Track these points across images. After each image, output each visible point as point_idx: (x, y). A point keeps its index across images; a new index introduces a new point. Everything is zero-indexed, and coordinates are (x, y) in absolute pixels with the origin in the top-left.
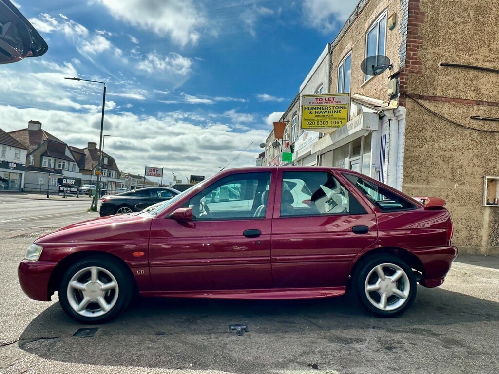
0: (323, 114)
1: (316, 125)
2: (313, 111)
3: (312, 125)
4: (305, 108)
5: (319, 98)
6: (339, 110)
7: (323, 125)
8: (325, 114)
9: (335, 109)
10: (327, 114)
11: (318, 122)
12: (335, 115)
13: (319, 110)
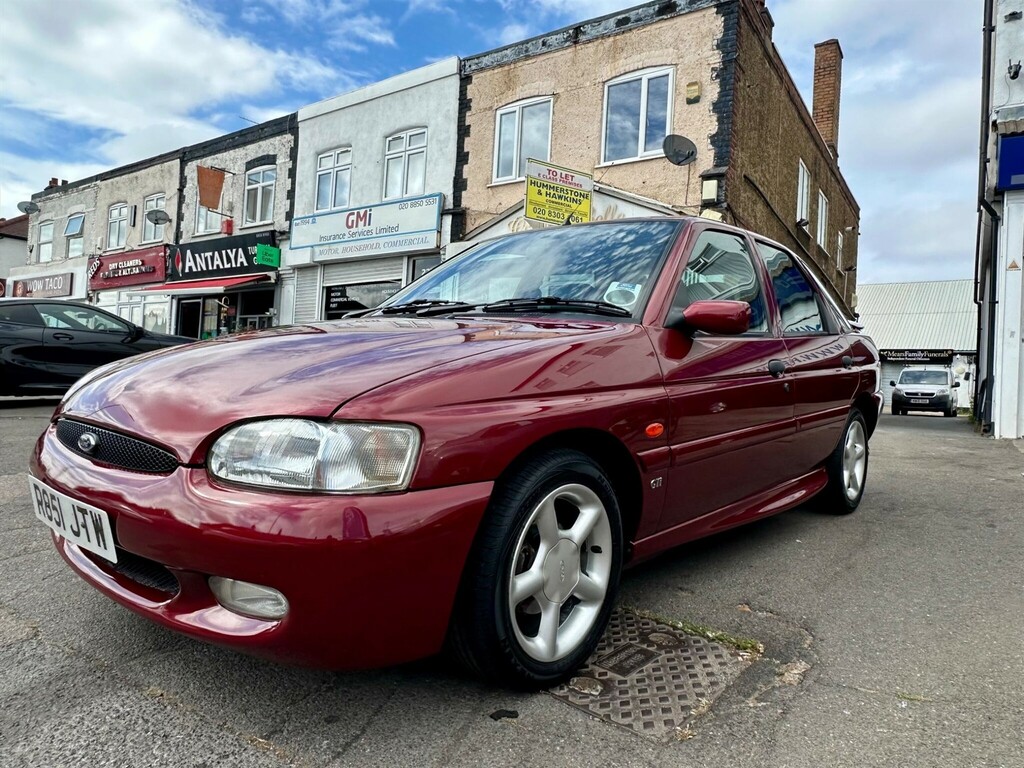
0: (557, 200)
1: (546, 216)
2: (544, 191)
3: (541, 216)
4: (531, 183)
5: (553, 169)
6: (578, 198)
7: (556, 219)
8: (560, 201)
9: (573, 196)
10: (563, 201)
11: (550, 213)
12: (574, 206)
13: (552, 192)
